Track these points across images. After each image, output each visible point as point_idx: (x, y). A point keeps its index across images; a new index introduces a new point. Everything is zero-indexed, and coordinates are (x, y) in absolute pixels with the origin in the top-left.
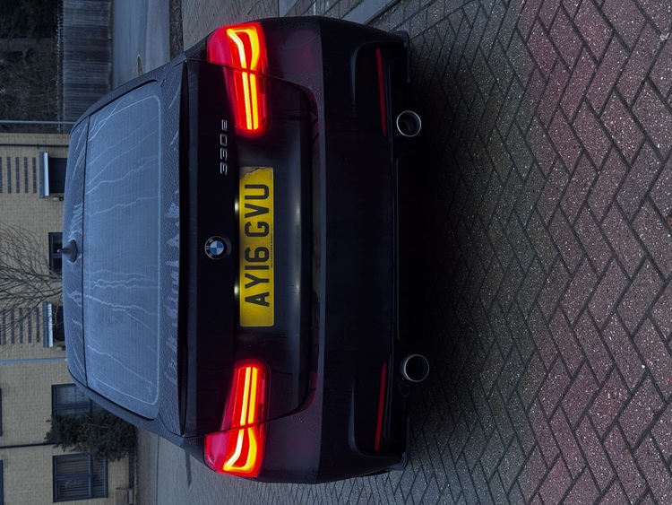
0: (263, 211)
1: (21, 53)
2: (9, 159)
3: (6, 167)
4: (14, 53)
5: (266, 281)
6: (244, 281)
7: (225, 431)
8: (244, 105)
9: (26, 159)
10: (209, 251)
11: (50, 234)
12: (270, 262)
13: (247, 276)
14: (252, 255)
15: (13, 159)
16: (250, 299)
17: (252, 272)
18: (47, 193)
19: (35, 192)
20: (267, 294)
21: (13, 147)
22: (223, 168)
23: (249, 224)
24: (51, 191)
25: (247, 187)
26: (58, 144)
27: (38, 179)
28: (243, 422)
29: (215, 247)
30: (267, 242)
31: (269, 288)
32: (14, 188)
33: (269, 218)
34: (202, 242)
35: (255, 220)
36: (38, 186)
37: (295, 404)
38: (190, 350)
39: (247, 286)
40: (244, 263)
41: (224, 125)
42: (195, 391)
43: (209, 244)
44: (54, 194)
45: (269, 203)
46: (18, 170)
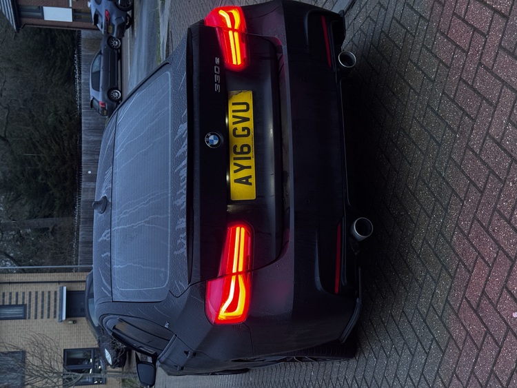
0: (245, 120)
1: (48, 229)
2: (37, 293)
3: (34, 299)
4: (43, 229)
5: (249, 167)
6: (233, 168)
7: (221, 277)
8: (231, 51)
9: (49, 292)
10: (208, 142)
11: (64, 350)
12: (252, 154)
13: (235, 164)
14: (238, 150)
15: (40, 293)
16: (238, 181)
17: (239, 162)
18: (64, 318)
19: (55, 317)
20: (250, 177)
21: (41, 284)
22: (217, 87)
23: (236, 129)
24: (67, 317)
25: (234, 104)
26: (75, 280)
27: (58, 307)
28: (234, 270)
29: (213, 140)
30: (249, 140)
31: (251, 172)
32: (39, 315)
33: (250, 124)
34: (203, 135)
35: (240, 126)
36: (58, 313)
37: (274, 257)
38: (195, 211)
39: (235, 172)
40: (233, 155)
41: (217, 61)
42: (199, 242)
43: (208, 137)
44: (69, 319)
45: (250, 114)
46: (43, 301)
